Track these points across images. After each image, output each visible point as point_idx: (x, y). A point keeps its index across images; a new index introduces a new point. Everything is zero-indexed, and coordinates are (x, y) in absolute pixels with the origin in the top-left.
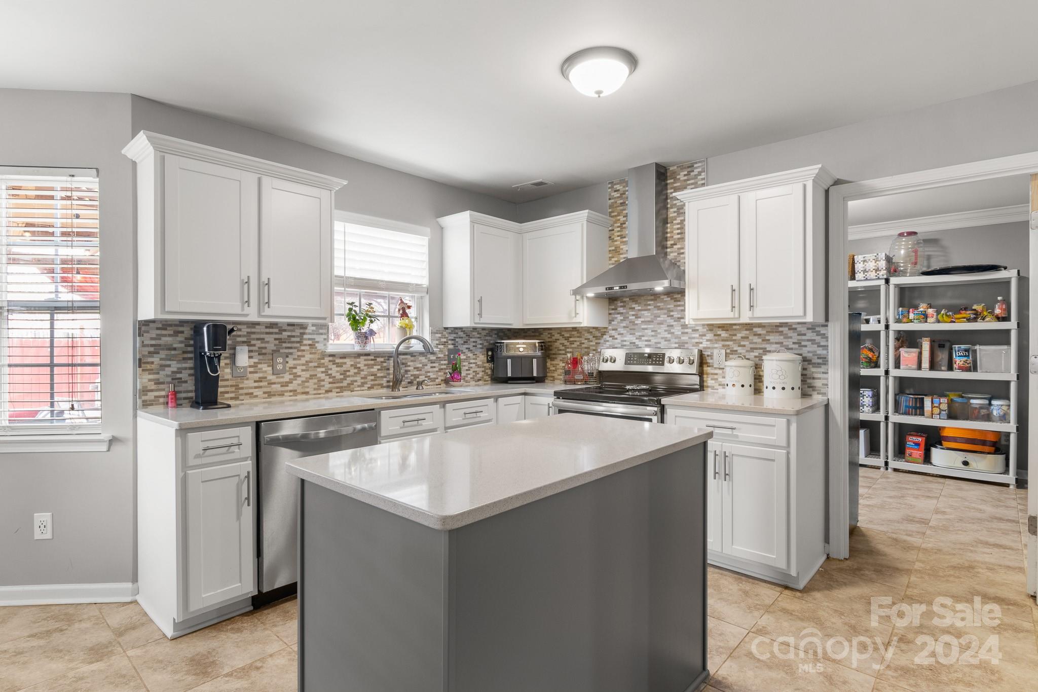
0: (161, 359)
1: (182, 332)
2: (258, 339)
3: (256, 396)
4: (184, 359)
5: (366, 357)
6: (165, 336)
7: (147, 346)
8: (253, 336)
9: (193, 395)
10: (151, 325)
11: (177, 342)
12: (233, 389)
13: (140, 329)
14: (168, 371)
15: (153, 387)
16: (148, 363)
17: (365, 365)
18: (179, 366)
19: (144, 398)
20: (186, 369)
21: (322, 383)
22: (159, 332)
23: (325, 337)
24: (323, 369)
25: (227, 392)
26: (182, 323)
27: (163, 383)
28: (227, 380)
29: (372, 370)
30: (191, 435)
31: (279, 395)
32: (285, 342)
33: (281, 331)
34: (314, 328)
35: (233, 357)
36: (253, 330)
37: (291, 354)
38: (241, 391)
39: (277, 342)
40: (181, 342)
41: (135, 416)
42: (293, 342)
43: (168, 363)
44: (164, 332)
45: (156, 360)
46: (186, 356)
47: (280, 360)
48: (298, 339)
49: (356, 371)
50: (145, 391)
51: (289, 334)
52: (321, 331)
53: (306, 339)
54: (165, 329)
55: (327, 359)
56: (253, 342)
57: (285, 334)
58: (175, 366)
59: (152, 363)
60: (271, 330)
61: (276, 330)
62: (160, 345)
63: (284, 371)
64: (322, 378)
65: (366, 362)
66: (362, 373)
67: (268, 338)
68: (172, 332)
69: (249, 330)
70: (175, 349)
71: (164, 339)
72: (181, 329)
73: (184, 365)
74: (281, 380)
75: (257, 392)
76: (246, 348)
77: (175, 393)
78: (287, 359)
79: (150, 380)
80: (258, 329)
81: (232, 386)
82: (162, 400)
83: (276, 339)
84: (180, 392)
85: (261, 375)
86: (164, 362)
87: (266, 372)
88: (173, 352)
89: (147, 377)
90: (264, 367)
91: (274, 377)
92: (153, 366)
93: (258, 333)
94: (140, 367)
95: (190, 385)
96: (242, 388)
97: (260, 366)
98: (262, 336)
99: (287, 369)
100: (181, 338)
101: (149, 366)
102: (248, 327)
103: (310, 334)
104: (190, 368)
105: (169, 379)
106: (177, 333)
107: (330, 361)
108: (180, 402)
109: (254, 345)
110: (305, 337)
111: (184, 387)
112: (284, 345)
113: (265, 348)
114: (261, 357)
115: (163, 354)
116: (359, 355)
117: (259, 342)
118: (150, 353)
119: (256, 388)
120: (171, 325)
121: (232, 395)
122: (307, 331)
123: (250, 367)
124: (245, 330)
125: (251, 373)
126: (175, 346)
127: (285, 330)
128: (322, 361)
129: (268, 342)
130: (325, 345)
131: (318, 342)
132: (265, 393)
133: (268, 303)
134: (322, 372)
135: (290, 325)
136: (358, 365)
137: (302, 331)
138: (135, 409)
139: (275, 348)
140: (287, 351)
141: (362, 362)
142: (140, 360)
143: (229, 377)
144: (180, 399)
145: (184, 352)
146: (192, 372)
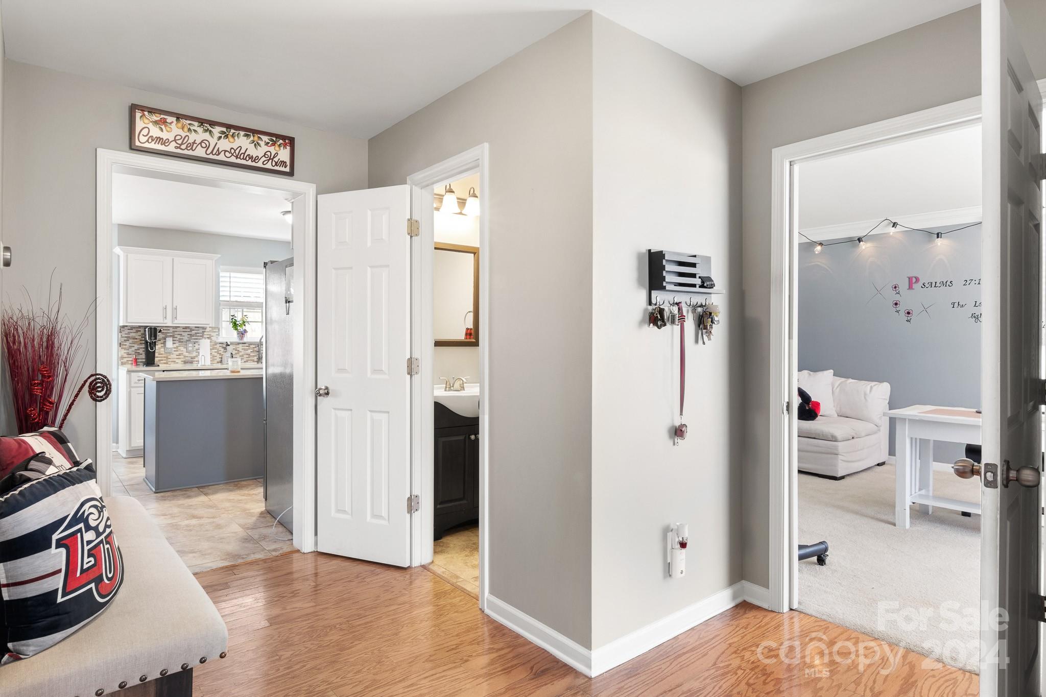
0: (130, 343)
1: (140, 331)
2: (178, 334)
3: (177, 363)
4: (141, 343)
5: (243, 345)
6: (132, 333)
7: (124, 337)
8: (176, 333)
9: (144, 360)
10: (125, 327)
11: (138, 336)
12: (165, 358)
13: (120, 329)
14: (133, 349)
15: (126, 356)
16: (124, 345)
17: (242, 349)
18: (138, 347)
19: (122, 361)
20: (141, 348)
21: (215, 358)
22: (129, 331)
23: (217, 333)
24: (216, 351)
25: (162, 360)
26: (140, 327)
27: (131, 354)
28: (162, 354)
29: (247, 352)
30: (133, 374)
31: (190, 363)
32: (193, 336)
33: (191, 330)
34: (210, 329)
35: (164, 343)
36: (176, 330)
37: (197, 342)
38: (169, 360)
39: (189, 336)
40: (139, 336)
41: (118, 369)
42: (198, 336)
43: (133, 345)
44: (131, 331)
45: (127, 343)
46: (141, 342)
47: (190, 345)
48: (201, 335)
49: (236, 352)
50: (122, 358)
51: (196, 332)
52: (214, 330)
53: (206, 335)
54: (132, 330)
55: (218, 345)
56: (176, 336)
57: (193, 332)
58: (136, 347)
59: (126, 345)
60: (186, 330)
61: (189, 330)
62: (129, 337)
63: (193, 351)
64: (215, 355)
65: (243, 348)
66: (240, 353)
67: (183, 334)
68: (135, 331)
69: (174, 330)
70: (136, 339)
71: (131, 334)
72: (139, 329)
73: (141, 346)
74: (191, 355)
75: (177, 361)
76: (171, 339)
77: (136, 360)
78: (195, 345)
79: (125, 353)
80: (178, 329)
81: (164, 357)
82: (130, 362)
83: (188, 335)
84: (139, 359)
85: (180, 352)
86: (131, 345)
87: (182, 351)
88: (135, 340)
89: (123, 351)
90: (182, 348)
91: (187, 353)
92: (126, 347)
93: (178, 331)
94: (120, 346)
95: (143, 356)
96: (170, 358)
97: (179, 348)
98: (181, 333)
99: (195, 350)
100: (139, 333)
101: (124, 347)
102: (173, 329)
103: (208, 332)
104: (143, 348)
105: (133, 353)
106: (137, 331)
107: (220, 346)
108: (138, 364)
109: (176, 337)
110: (205, 333)
111: (140, 357)
112: (193, 337)
113: (182, 339)
114: (180, 343)
115: (131, 341)
116: (239, 344)
117: (179, 336)
118: (125, 340)
119: (177, 358)
120: (134, 328)
121: (165, 362)
122: (206, 330)
123: (174, 348)
124: (172, 330)
125: (174, 351)
126: (136, 337)
127: (194, 330)
128: (215, 346)
129: (184, 336)
130: (217, 338)
131: (213, 336)
132: (182, 361)
133: (176, 318)
134: (215, 352)
135: (196, 327)
136: (238, 349)
137: (203, 330)
138: (118, 365)
139: (188, 339)
140: (195, 340)
141: (240, 347)
142: (120, 343)
143: (163, 353)
144: (139, 362)
145: (141, 340)
146: (144, 350)
